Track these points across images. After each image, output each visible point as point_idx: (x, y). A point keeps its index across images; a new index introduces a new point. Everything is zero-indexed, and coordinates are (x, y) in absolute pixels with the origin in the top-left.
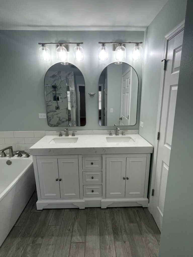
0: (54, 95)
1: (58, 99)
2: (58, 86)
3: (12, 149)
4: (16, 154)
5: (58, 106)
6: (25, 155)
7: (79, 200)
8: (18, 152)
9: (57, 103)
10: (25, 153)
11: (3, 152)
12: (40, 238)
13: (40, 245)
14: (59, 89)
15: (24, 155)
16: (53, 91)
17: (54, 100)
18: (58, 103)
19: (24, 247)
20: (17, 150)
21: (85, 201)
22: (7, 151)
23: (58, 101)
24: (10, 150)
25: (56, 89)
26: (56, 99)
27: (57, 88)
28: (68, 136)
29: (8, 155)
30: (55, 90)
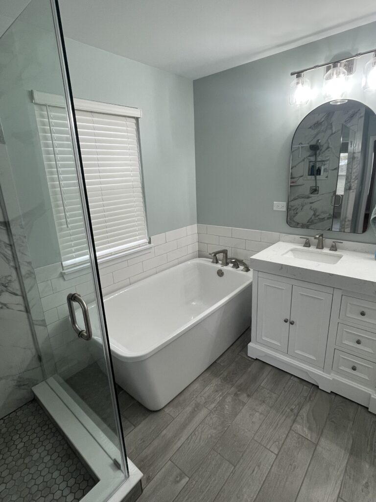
0: (312, 164)
1: (319, 172)
2: (322, 144)
3: (226, 254)
4: (232, 262)
5: (316, 186)
6: (243, 267)
7: (322, 372)
8: (234, 260)
9: (316, 179)
10: (244, 264)
11: (215, 255)
12: (245, 395)
13: (244, 404)
14: (324, 151)
15: (241, 267)
16: (309, 156)
17: (309, 175)
18: (317, 181)
19: (223, 394)
20: (233, 256)
21: (333, 379)
22: (220, 256)
23: (318, 177)
24: (225, 255)
25: (318, 152)
26: (315, 171)
27: (320, 150)
28: (322, 248)
29: (220, 262)
30: (316, 154)
